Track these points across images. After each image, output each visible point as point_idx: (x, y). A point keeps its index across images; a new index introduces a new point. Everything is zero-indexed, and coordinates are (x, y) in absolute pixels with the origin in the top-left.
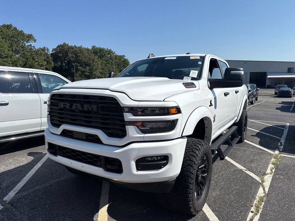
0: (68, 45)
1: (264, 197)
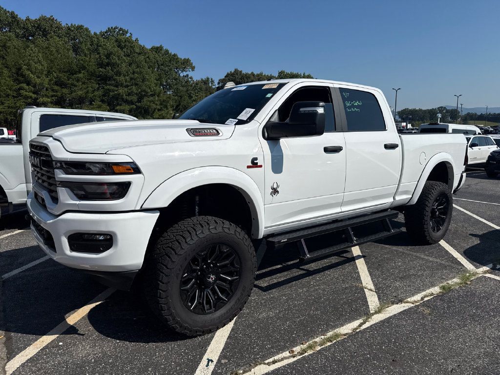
0: (241, 72)
1: (345, 335)
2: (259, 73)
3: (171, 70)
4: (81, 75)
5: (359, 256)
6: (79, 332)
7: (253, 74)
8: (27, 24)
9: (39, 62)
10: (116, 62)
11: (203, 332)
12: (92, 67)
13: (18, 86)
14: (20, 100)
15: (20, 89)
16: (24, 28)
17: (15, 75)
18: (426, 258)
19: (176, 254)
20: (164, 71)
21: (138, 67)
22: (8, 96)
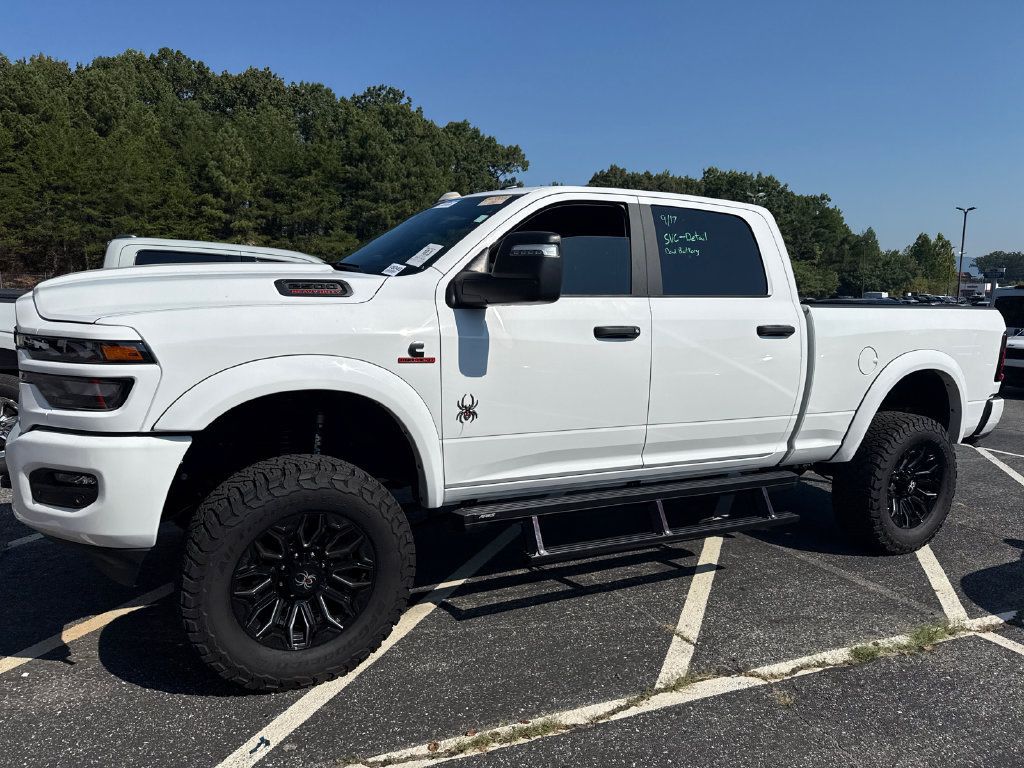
1: (567, 727)
2: (660, 173)
3: (481, 168)
4: (310, 179)
5: (710, 565)
6: (69, 658)
7: (648, 175)
8: (223, 84)
9: (239, 153)
10: (376, 155)
11: (281, 685)
12: (334, 163)
13: (199, 199)
14: (201, 223)
15: (203, 203)
16: (217, 92)
17: (196, 178)
18: (862, 582)
19: (221, 524)
20: (468, 171)
21: (418, 163)
22: (180, 216)
